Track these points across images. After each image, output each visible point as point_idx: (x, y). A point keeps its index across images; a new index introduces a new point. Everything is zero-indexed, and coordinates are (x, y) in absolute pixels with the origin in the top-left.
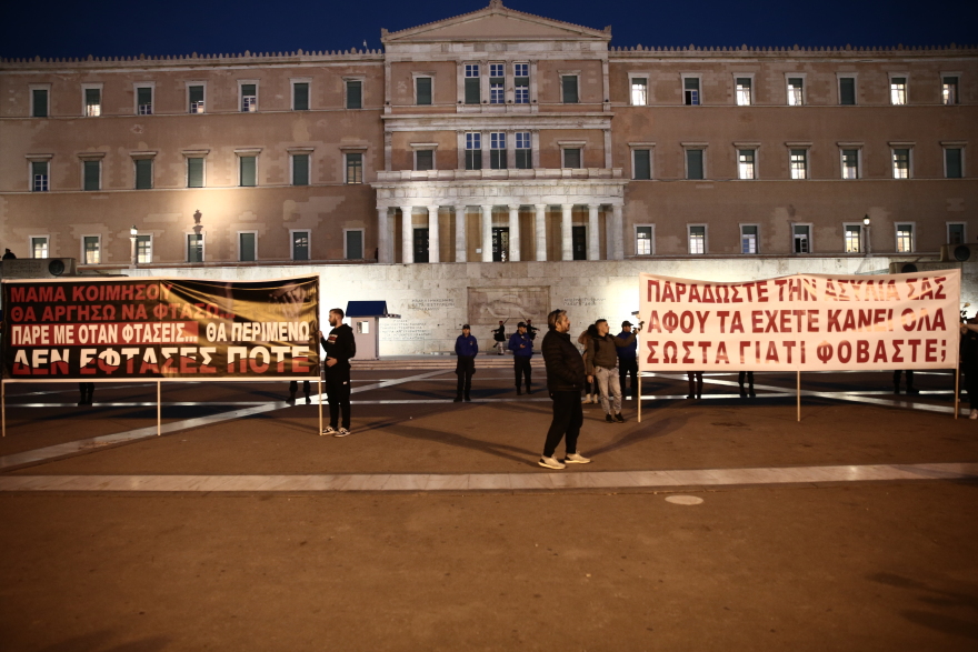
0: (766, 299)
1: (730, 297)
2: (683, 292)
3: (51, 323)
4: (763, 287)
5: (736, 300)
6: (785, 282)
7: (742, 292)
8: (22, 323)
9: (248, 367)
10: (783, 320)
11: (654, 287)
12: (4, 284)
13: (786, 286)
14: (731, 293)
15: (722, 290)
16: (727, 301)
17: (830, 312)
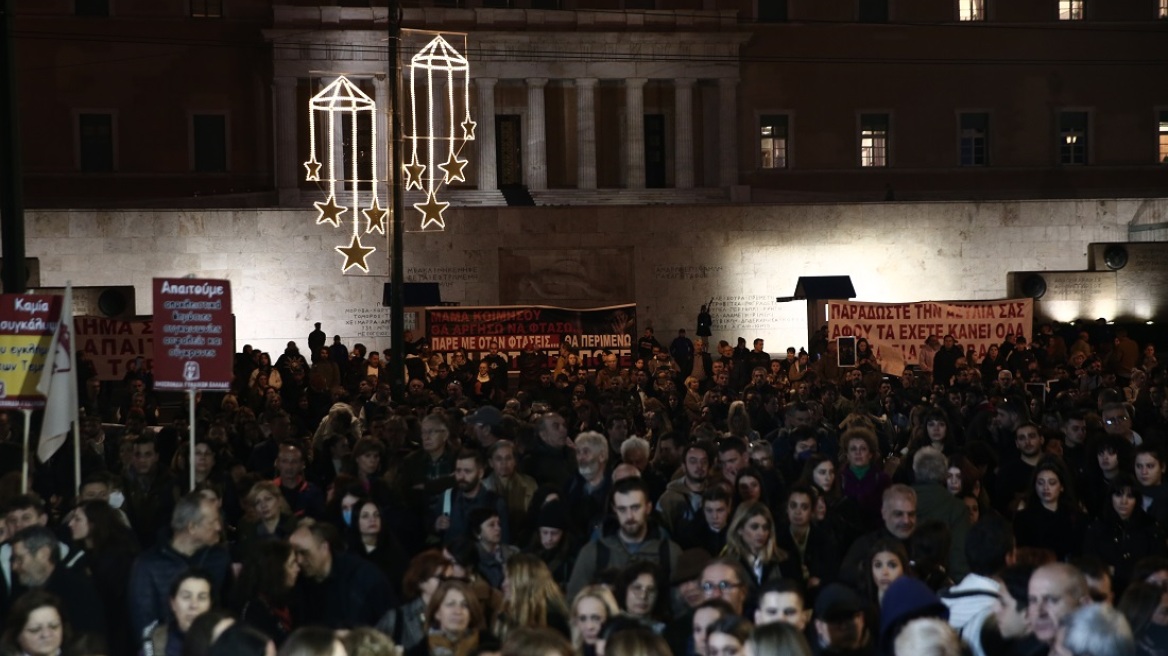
0: (909, 317)
1: (886, 315)
2: (855, 312)
3: (460, 336)
4: (907, 309)
5: (890, 317)
6: (921, 306)
7: (894, 311)
8: (439, 336)
9: (593, 363)
10: (920, 332)
11: (836, 310)
12: (426, 311)
13: (922, 310)
14: (886, 312)
15: (880, 310)
16: (883, 318)
17: (950, 326)
